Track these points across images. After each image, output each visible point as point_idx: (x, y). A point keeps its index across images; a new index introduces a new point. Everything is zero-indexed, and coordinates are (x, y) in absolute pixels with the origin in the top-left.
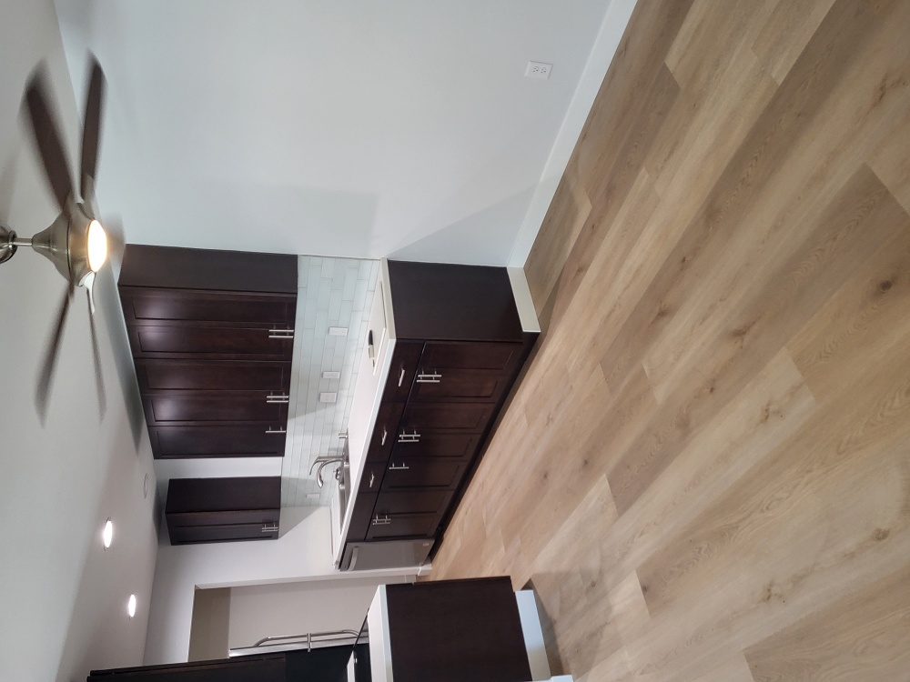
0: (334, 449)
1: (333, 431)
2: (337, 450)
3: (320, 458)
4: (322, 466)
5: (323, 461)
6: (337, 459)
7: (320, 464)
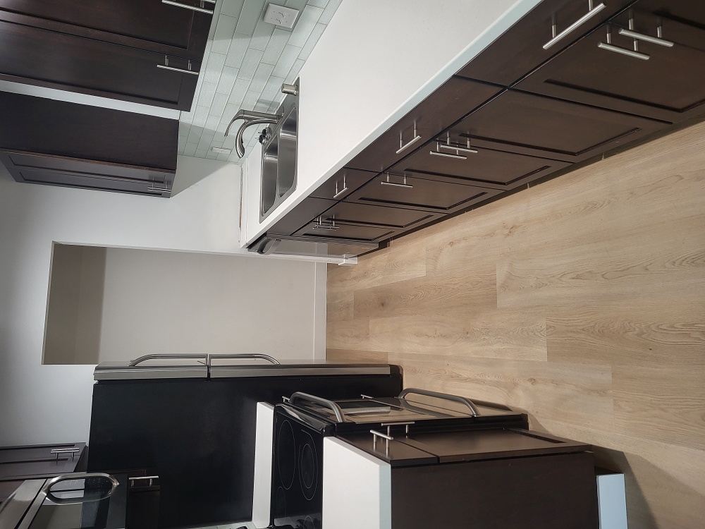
0: (265, 103)
1: (272, 76)
2: (271, 104)
3: (244, 112)
4: (245, 126)
5: (247, 118)
6: (271, 119)
7: (243, 121)
